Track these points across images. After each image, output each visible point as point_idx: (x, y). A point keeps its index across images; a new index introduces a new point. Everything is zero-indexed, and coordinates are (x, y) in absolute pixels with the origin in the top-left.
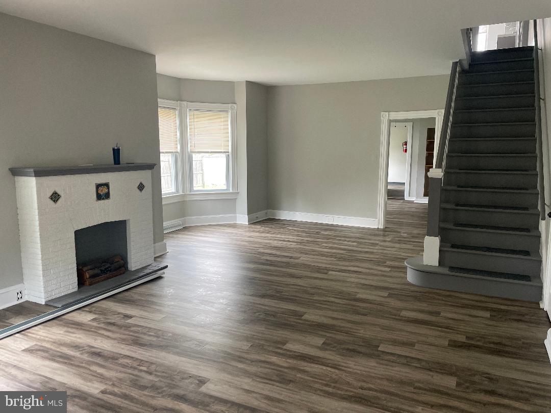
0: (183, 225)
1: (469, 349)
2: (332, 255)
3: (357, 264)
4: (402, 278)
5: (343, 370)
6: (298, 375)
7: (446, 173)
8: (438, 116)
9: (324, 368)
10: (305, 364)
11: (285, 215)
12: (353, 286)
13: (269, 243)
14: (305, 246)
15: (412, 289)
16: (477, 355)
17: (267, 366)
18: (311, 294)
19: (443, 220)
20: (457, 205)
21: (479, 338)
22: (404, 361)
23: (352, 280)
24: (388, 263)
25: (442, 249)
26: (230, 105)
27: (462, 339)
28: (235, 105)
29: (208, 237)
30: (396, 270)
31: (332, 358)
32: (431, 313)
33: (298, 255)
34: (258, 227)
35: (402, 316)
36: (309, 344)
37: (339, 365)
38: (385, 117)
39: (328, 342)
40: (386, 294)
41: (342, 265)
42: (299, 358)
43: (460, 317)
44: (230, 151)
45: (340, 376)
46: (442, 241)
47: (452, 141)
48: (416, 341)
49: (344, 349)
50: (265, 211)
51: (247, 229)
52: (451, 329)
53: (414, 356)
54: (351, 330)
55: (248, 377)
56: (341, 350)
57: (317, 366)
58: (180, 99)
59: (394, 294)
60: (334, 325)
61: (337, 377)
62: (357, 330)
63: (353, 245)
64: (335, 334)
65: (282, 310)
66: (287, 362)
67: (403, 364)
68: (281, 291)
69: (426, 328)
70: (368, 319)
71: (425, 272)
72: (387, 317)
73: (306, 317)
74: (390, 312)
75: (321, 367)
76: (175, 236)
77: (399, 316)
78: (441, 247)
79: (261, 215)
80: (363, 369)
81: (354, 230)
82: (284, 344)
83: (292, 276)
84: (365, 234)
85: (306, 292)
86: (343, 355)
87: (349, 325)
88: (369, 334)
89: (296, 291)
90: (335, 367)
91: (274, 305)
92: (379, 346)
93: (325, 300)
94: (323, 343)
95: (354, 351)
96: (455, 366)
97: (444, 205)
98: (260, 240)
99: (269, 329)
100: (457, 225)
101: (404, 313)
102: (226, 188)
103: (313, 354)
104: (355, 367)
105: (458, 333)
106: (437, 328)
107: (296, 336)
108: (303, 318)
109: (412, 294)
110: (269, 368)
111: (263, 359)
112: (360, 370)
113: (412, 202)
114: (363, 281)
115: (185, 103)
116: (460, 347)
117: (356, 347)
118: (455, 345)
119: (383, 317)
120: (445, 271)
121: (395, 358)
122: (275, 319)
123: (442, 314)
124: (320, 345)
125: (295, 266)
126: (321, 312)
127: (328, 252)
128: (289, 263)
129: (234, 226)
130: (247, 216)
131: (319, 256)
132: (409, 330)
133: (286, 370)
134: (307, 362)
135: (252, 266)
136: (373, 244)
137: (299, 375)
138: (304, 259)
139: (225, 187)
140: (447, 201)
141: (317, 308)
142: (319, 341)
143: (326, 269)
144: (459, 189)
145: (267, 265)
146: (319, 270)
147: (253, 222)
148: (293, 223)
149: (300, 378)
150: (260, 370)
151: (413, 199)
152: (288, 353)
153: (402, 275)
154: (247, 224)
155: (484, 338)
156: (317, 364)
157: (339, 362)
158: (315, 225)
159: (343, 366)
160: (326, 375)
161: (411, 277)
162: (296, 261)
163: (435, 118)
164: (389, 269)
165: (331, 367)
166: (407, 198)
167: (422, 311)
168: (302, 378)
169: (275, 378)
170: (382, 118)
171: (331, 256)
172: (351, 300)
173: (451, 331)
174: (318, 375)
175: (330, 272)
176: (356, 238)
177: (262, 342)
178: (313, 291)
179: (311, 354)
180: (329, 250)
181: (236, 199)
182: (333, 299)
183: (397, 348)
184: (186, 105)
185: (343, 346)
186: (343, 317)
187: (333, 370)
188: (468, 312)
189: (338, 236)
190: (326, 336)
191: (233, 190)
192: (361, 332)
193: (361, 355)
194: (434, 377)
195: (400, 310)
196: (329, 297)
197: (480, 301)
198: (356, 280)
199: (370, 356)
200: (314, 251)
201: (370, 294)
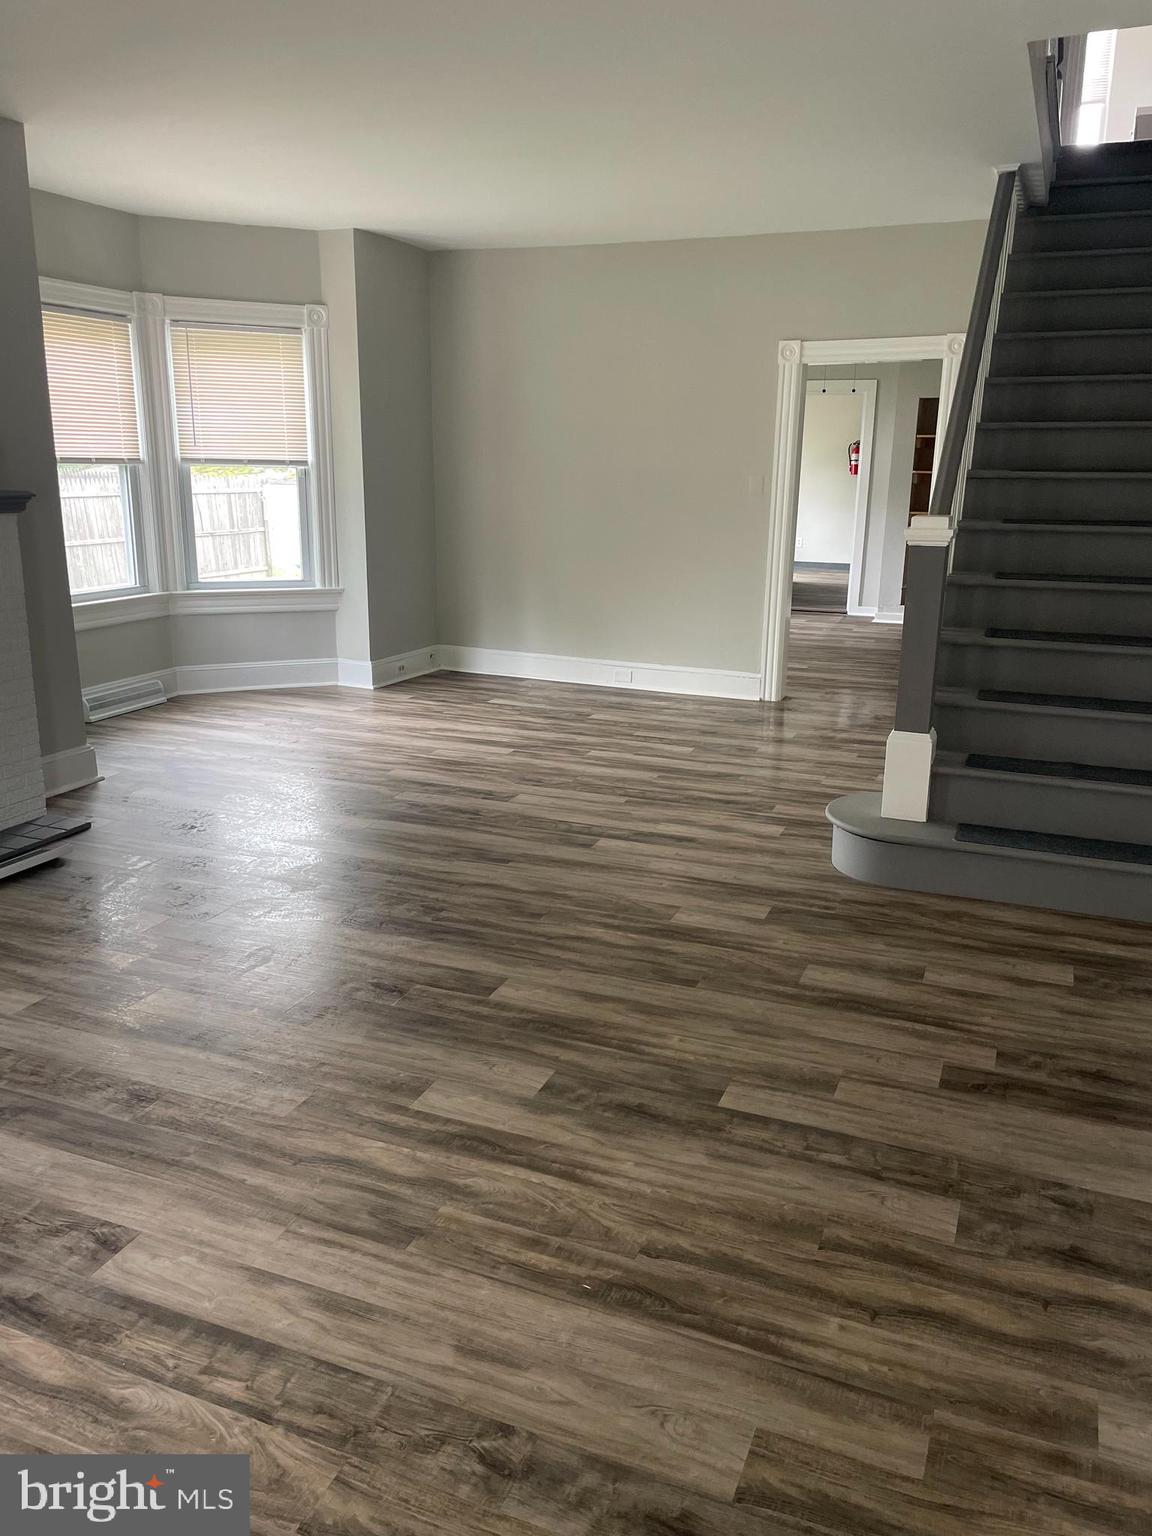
0: (166, 691)
1: (1004, 1096)
2: (614, 787)
3: (690, 814)
4: (816, 856)
5: (595, 1185)
6: (443, 1210)
7: (962, 533)
8: (948, 350)
9: (535, 1177)
10: (475, 1164)
11: (488, 661)
12: (666, 884)
13: (429, 750)
14: (535, 756)
15: (845, 892)
16: (1030, 1117)
17: (345, 1176)
18: (533, 915)
19: (947, 679)
20: (993, 632)
21: (1034, 1058)
22: (793, 1143)
23: (665, 866)
24: (779, 808)
25: (942, 770)
26: (305, 309)
27: (984, 1060)
28: (319, 308)
29: (239, 728)
30: (804, 831)
31: (565, 1138)
32: (892, 973)
33: (512, 787)
34: (404, 697)
35: (805, 987)
36: (497, 1093)
37: (586, 1167)
38: (791, 357)
39: (559, 1080)
40: (762, 912)
41: (642, 819)
42: (457, 1142)
43: (984, 985)
44: (310, 458)
45: (584, 1205)
46: (939, 746)
47: (986, 431)
48: (839, 1071)
49: (606, 1106)
50: (428, 650)
51: (370, 705)
52: (954, 1028)
53: (829, 1126)
54: (641, 1037)
55: (274, 1221)
56: (599, 1112)
57: (510, 1171)
58: (137, 285)
59: (786, 908)
60: (589, 1022)
61: (573, 1211)
62: (657, 1035)
63: (678, 755)
64: (585, 1051)
65: (431, 971)
66: (418, 1161)
67: (792, 1156)
68: (439, 905)
69: (878, 1025)
70: (701, 994)
71: (886, 842)
72: (757, 991)
73: (504, 993)
74: (769, 971)
75: (523, 1173)
76: (134, 725)
77: (797, 985)
78: (937, 762)
79: (416, 662)
80: (662, 1177)
81: (690, 707)
82: (416, 1092)
83: (481, 855)
84: (719, 720)
85: (517, 909)
86: (606, 1130)
87: (635, 1020)
88: (693, 1048)
89: (484, 907)
90: (571, 1172)
91: (409, 956)
92: (721, 1094)
93: (573, 933)
94: (547, 1087)
95: (640, 1111)
96: (960, 1158)
97: (951, 634)
98: (397, 740)
99: (378, 1039)
100: (986, 694)
101: (814, 976)
102: (300, 578)
103: (506, 1129)
104: (636, 1172)
105: (973, 1042)
106: (908, 1025)
107: (464, 1063)
108: (493, 997)
109: (840, 909)
110: (349, 1186)
111: (335, 1150)
112: (650, 1183)
113: (865, 622)
114: (698, 871)
115: (156, 298)
116: (978, 1088)
117: (647, 1098)
118: (961, 1083)
119: (746, 990)
120: (946, 837)
121: (765, 1135)
122: (405, 1005)
123: (929, 976)
124: (532, 1094)
125: (497, 822)
126: (554, 978)
127: (602, 778)
128: (476, 813)
129: (326, 694)
130: (369, 664)
131: (574, 788)
132: (824, 1032)
133: (406, 1191)
134: (482, 1156)
135: (361, 823)
136: (741, 749)
137: (447, 1209)
138: (529, 800)
139: (296, 574)
140: (960, 622)
141: (543, 962)
142: (532, 1079)
143: (588, 831)
144: (1003, 582)
145: (412, 819)
146: (569, 835)
147: (389, 683)
148: (511, 685)
149: (450, 1219)
150: (315, 1192)
151: (870, 612)
152: (425, 1125)
153: (816, 846)
154: (372, 688)
155: (1053, 1056)
156: (511, 1162)
157: (586, 1153)
158: (576, 691)
159: (596, 1170)
160: (537, 1203)
161: (843, 854)
162: (504, 806)
163: (941, 360)
164: (781, 829)
165: (562, 1175)
166: (853, 609)
167: (865, 968)
168: (458, 1221)
169: (364, 1222)
170: (780, 360)
171: (613, 791)
172: (651, 932)
173: (953, 1033)
174: (512, 1207)
175: (602, 842)
176: (692, 731)
177: (342, 1088)
178: (538, 903)
179: (500, 1127)
180: (608, 771)
181: (334, 612)
182: (598, 932)
183: (779, 1097)
184: (160, 304)
185: (608, 1096)
186: (622, 994)
187: (561, 1185)
188: (1009, 968)
189: (639, 727)
190: (556, 1059)
191: (324, 583)
192: (674, 1041)
193: (662, 1125)
194: (888, 1203)
195: (803, 962)
196: (588, 923)
197: (1048, 932)
198: (679, 867)
199: (687, 1129)
200: (560, 772)
201: (717, 914)
